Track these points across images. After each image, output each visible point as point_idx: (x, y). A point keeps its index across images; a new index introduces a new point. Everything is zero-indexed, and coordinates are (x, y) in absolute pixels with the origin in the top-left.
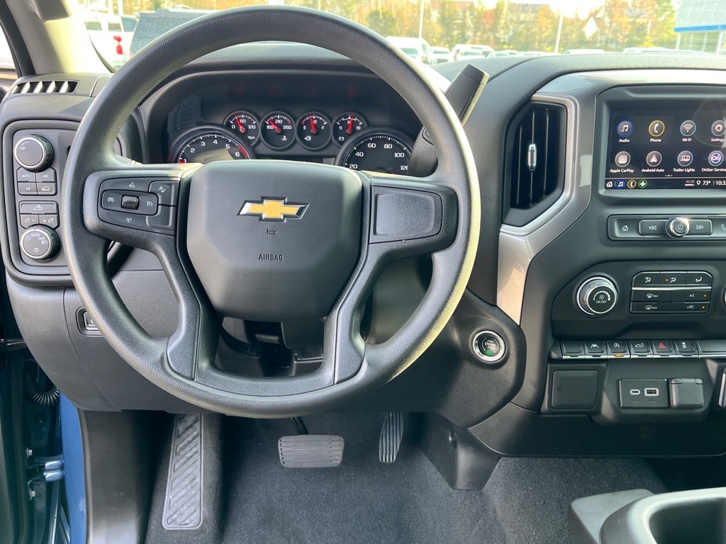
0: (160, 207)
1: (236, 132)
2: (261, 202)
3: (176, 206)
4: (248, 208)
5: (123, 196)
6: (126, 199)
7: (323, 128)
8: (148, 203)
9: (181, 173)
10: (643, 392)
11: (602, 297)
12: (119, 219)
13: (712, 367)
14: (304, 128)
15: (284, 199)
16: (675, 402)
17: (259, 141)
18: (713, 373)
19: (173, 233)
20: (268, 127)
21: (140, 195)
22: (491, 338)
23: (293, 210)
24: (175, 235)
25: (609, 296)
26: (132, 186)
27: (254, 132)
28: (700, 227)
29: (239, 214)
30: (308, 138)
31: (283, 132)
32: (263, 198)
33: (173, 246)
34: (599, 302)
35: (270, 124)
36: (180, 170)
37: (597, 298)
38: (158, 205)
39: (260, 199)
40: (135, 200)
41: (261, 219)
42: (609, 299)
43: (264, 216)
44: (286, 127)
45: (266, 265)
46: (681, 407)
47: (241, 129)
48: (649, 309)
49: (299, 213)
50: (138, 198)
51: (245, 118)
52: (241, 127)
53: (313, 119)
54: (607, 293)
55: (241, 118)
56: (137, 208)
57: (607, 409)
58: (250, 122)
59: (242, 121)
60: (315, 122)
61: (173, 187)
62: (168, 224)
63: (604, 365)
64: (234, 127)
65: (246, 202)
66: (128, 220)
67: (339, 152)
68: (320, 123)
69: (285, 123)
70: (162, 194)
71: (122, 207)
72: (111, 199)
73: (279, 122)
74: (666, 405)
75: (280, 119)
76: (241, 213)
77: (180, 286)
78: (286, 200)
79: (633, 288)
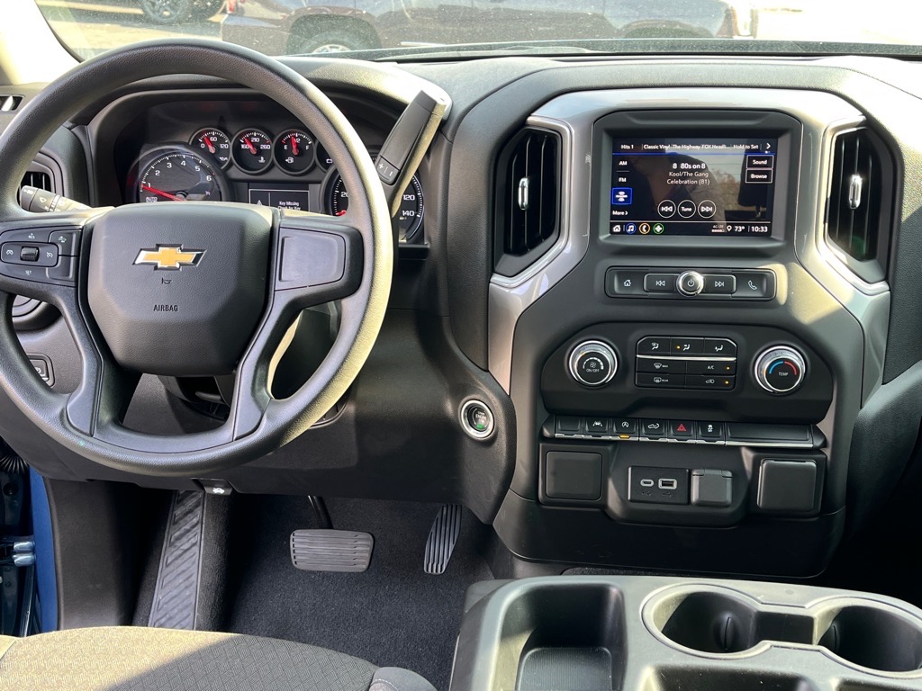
0: (60, 257)
1: (205, 153)
2: (157, 250)
3: (77, 256)
4: (143, 257)
5: (23, 247)
6: (24, 251)
7: (307, 148)
8: (49, 254)
9: (85, 220)
10: (656, 483)
11: (593, 365)
12: (17, 273)
13: (747, 456)
14: (285, 147)
15: (179, 246)
16: (695, 497)
17: (231, 164)
18: (748, 465)
19: (73, 284)
20: (243, 146)
21: (41, 246)
22: (481, 409)
23: (189, 257)
24: (76, 287)
25: (601, 364)
26: (31, 237)
27: (226, 153)
28: (719, 284)
29: (134, 264)
30: (290, 160)
31: (260, 152)
32: (158, 246)
33: (74, 299)
34: (590, 370)
35: (245, 143)
36: (84, 217)
37: (588, 365)
38: (58, 255)
39: (154, 247)
40: (34, 251)
41: (156, 268)
42: (602, 368)
43: (159, 266)
44: (263, 147)
45: (162, 316)
46: (700, 504)
47: (212, 150)
48: (658, 381)
49: (195, 261)
50: (38, 249)
51: (216, 135)
52: (210, 147)
53: (295, 138)
54: (599, 360)
55: (212, 135)
56: (36, 260)
57: (614, 502)
58: (221, 140)
59: (212, 139)
60: (298, 140)
61: (74, 236)
62: (68, 275)
63: (610, 448)
64: (203, 146)
65: (141, 250)
66: (27, 272)
67: (324, 177)
68: (304, 142)
69: (264, 142)
70: (62, 244)
71: (22, 259)
72: (10, 252)
73: (256, 140)
74: (686, 502)
75: (257, 136)
76: (137, 262)
77: (81, 340)
78: (182, 247)
79: (638, 356)
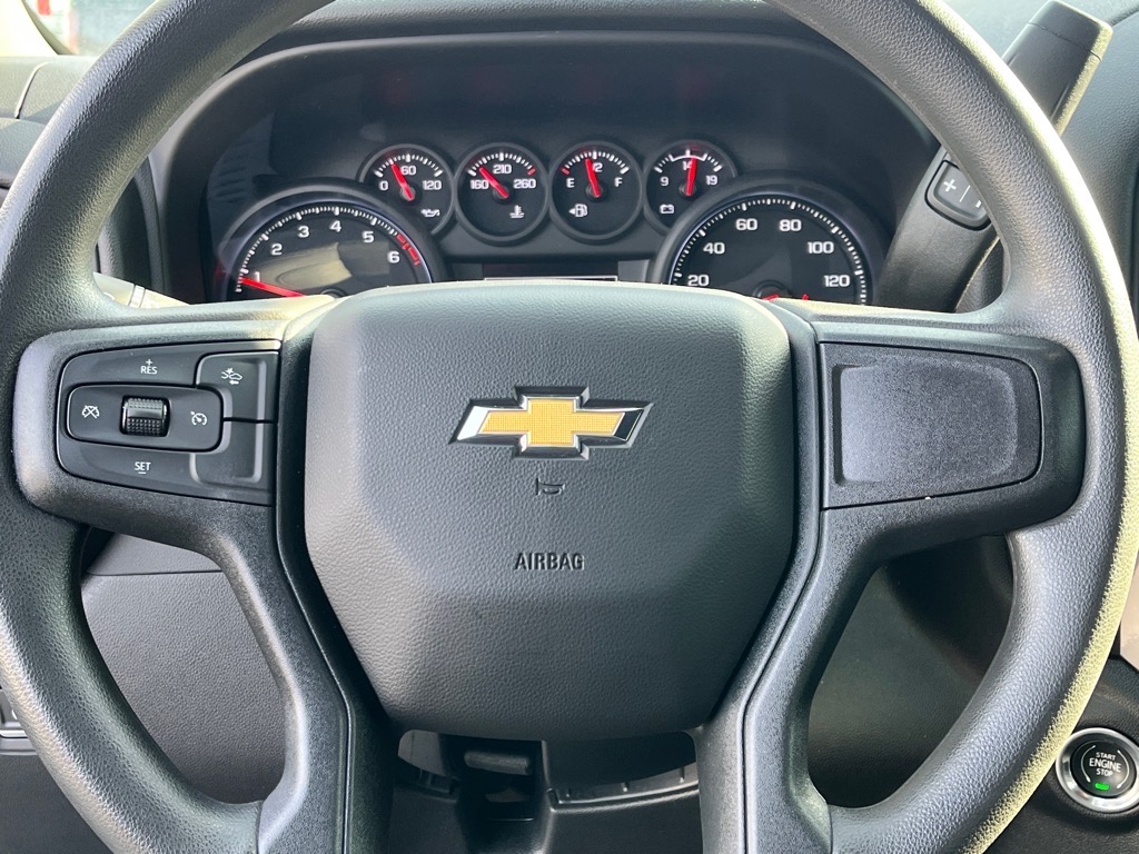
0: (227, 425)
1: (392, 197)
2: (513, 403)
3: (271, 422)
4: (479, 422)
5: (125, 399)
6: (133, 408)
7: (617, 182)
8: (197, 417)
9: (283, 325)
12: (112, 466)
14: (570, 183)
15: (576, 391)
17: (453, 222)
19: (264, 498)
20: (474, 185)
21: (176, 395)
22: (1108, 746)
23: (606, 422)
24: (272, 505)
26: (147, 370)
27: (438, 199)
29: (454, 439)
30: (580, 210)
31: (515, 197)
32: (522, 391)
33: (267, 538)
35: (479, 176)
36: (277, 318)
38: (223, 420)
39: (512, 394)
40: (157, 408)
41: (517, 453)
43: (524, 444)
44: (521, 184)
45: (537, 582)
47: (405, 192)
49: (624, 430)
50: (166, 402)
51: (413, 162)
52: (403, 186)
53: (592, 161)
55: (404, 162)
56: (163, 433)
58: (425, 173)
59: (407, 170)
60: (597, 167)
61: (263, 367)
62: (250, 472)
64: (384, 186)
65: (473, 403)
66: (140, 467)
67: (661, 245)
68: (611, 169)
69: (519, 172)
70: (233, 389)
71: (123, 431)
72: (90, 410)
73: (503, 169)
75: (506, 161)
76: (460, 437)
77: (290, 651)
78: (586, 394)
